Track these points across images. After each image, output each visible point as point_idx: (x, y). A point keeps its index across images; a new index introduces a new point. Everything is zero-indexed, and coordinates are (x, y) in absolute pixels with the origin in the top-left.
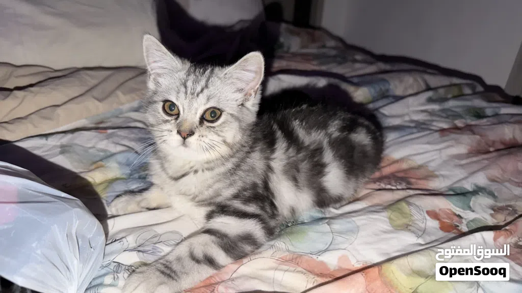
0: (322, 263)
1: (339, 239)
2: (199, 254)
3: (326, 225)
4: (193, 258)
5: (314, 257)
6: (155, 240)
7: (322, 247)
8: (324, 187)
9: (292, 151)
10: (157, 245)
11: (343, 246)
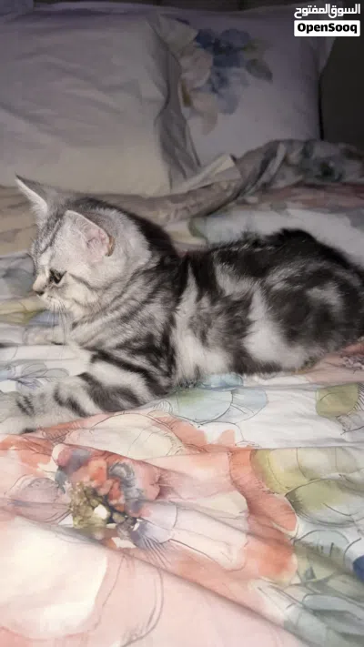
0: (202, 434)
1: (235, 412)
2: (64, 395)
3: (230, 393)
4: (57, 398)
5: (196, 425)
6: (40, 374)
7: (211, 416)
8: (245, 349)
9: (205, 301)
10: (38, 380)
11: (234, 420)
